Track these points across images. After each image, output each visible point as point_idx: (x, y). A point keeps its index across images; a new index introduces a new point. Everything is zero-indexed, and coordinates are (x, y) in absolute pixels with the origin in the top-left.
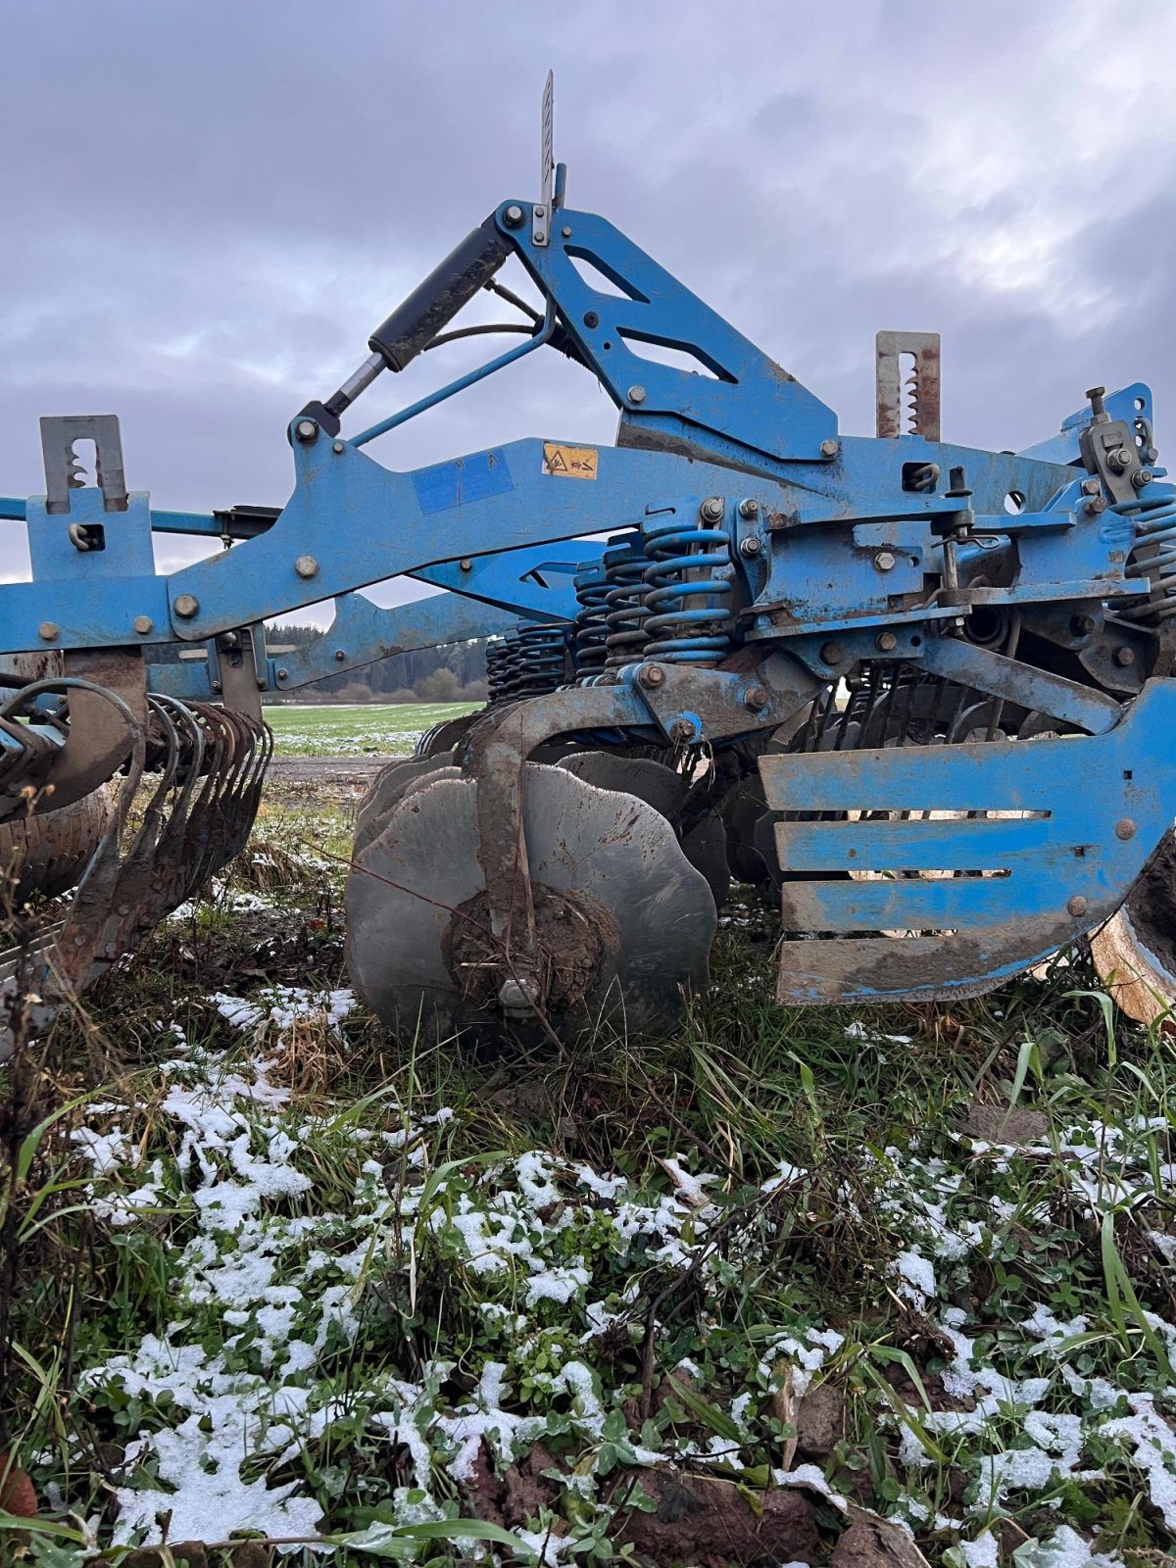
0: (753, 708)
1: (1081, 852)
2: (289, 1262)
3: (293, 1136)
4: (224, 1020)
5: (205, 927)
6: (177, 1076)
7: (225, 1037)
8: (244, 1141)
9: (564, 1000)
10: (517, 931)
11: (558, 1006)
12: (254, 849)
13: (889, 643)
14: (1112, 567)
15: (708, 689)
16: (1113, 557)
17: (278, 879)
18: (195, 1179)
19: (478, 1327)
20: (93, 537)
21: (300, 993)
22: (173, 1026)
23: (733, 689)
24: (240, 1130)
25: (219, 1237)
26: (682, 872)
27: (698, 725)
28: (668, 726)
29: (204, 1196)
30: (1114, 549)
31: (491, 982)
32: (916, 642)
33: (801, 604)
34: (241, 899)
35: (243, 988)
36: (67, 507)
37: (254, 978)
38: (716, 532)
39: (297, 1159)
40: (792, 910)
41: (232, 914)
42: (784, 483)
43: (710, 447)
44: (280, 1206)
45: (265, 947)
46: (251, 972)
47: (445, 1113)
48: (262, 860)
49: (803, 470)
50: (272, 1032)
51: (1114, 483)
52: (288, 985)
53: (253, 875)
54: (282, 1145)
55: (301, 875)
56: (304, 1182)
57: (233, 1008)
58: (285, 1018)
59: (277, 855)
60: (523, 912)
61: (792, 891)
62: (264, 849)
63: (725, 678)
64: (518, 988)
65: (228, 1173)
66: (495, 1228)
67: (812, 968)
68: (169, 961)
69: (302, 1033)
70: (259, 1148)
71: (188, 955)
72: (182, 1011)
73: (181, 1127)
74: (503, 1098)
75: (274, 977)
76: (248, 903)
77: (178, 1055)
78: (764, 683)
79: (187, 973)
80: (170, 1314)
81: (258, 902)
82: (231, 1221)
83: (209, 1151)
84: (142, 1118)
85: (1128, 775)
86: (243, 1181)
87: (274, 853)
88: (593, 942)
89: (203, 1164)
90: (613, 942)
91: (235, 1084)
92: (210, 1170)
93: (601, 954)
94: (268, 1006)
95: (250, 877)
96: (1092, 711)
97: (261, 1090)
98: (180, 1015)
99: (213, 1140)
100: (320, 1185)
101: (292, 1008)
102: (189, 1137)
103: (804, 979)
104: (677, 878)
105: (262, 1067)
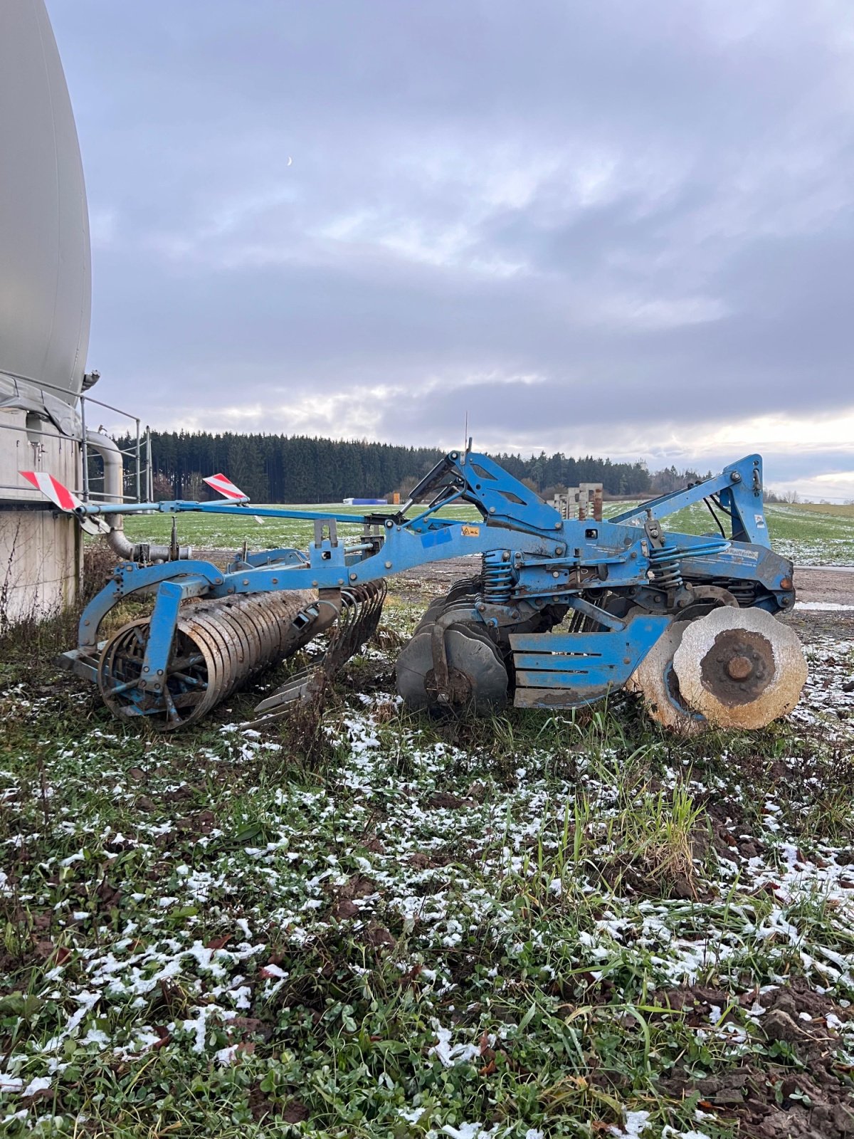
0: (514, 617)
1: (611, 667)
2: (373, 759)
3: (377, 732)
4: (361, 702)
5: (357, 666)
6: (346, 716)
7: (361, 707)
8: (364, 733)
9: (459, 702)
10: (442, 680)
11: (457, 704)
12: (380, 630)
13: (556, 599)
14: (640, 574)
15: (499, 611)
16: (641, 571)
17: (390, 644)
18: (351, 740)
19: (413, 773)
20: (328, 555)
21: (388, 695)
22: (346, 702)
23: (508, 611)
24: (363, 730)
25: (356, 753)
26: (496, 665)
27: (496, 622)
28: (487, 622)
29: (353, 744)
30: (641, 568)
31: (436, 694)
32: (566, 599)
33: (529, 587)
34: (373, 654)
35: (368, 692)
36: (321, 546)
37: (373, 689)
38: (507, 563)
39: (377, 738)
40: (519, 679)
41: (369, 660)
42: (542, 536)
43: (517, 525)
44: (372, 748)
45: (379, 678)
46: (372, 687)
47: (420, 731)
48: (384, 635)
49: (549, 532)
50: (375, 707)
51: (653, 541)
52: (383, 692)
53: (380, 643)
54: (374, 734)
55: (401, 642)
56: (379, 743)
57: (364, 698)
58: (379, 702)
59: (391, 633)
60: (444, 675)
61: (519, 674)
62: (385, 630)
63: (506, 608)
64: (443, 697)
65: (359, 739)
66: (424, 756)
67: (525, 697)
68: (344, 680)
69: (382, 707)
70: (368, 735)
71: (351, 679)
72: (349, 697)
73: (348, 728)
74: (439, 730)
75: (379, 689)
76: (376, 655)
77: (347, 711)
78: (518, 610)
79: (350, 685)
80: (345, 764)
81: (381, 656)
82: (359, 750)
83: (355, 734)
84: (338, 724)
85: (628, 644)
86: (363, 742)
87: (389, 631)
88: (468, 685)
89: (353, 736)
90: (474, 685)
91: (363, 720)
92: (355, 738)
93: (471, 688)
94: (375, 698)
95: (378, 644)
96: (615, 624)
97: (370, 722)
98: (348, 699)
99: (356, 731)
100: (382, 744)
101: (383, 699)
102: (350, 730)
103: (522, 699)
104: (494, 667)
105: (371, 716)
